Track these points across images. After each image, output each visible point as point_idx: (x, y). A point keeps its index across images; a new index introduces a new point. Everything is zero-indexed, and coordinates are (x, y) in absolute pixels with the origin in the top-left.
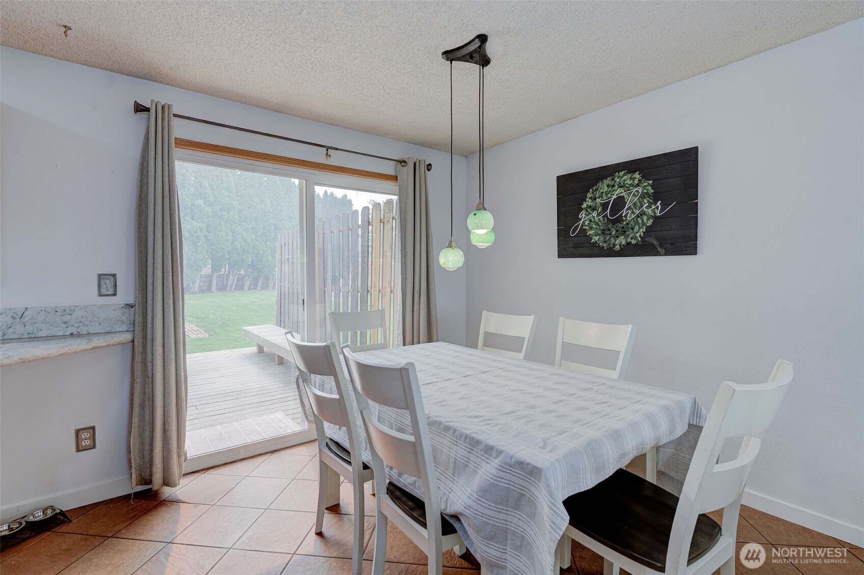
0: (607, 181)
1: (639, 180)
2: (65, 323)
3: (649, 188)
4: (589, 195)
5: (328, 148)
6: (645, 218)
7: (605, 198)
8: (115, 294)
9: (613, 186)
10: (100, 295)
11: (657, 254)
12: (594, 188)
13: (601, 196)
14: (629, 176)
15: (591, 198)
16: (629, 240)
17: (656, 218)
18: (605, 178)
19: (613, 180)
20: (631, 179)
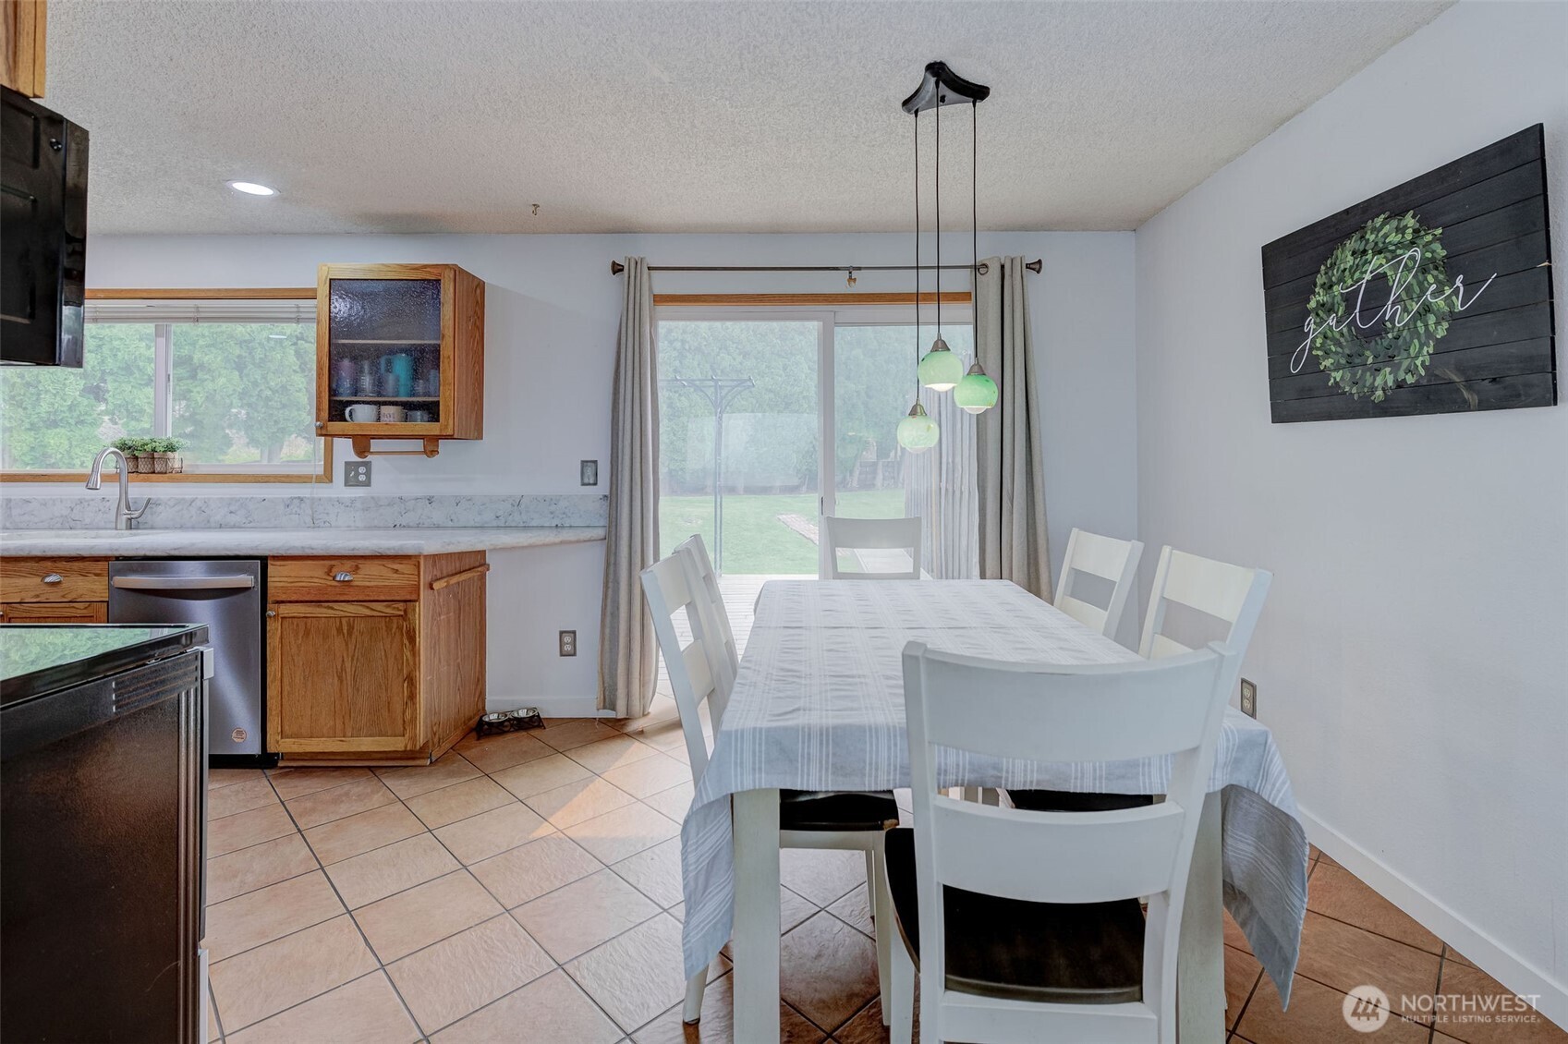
0: (1352, 244)
1: (1416, 231)
2: (552, 513)
3: (1437, 247)
4: (1320, 279)
5: (850, 269)
6: (1432, 319)
7: (1350, 282)
8: (595, 484)
9: (1364, 252)
10: (583, 484)
11: (1463, 407)
12: (1329, 262)
13: (1341, 280)
14: (1394, 223)
15: (1323, 286)
16: (1401, 376)
17: (1453, 317)
18: (1349, 236)
19: (1362, 237)
20: (1398, 230)
